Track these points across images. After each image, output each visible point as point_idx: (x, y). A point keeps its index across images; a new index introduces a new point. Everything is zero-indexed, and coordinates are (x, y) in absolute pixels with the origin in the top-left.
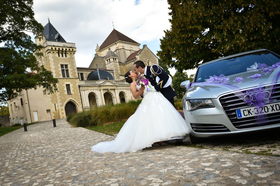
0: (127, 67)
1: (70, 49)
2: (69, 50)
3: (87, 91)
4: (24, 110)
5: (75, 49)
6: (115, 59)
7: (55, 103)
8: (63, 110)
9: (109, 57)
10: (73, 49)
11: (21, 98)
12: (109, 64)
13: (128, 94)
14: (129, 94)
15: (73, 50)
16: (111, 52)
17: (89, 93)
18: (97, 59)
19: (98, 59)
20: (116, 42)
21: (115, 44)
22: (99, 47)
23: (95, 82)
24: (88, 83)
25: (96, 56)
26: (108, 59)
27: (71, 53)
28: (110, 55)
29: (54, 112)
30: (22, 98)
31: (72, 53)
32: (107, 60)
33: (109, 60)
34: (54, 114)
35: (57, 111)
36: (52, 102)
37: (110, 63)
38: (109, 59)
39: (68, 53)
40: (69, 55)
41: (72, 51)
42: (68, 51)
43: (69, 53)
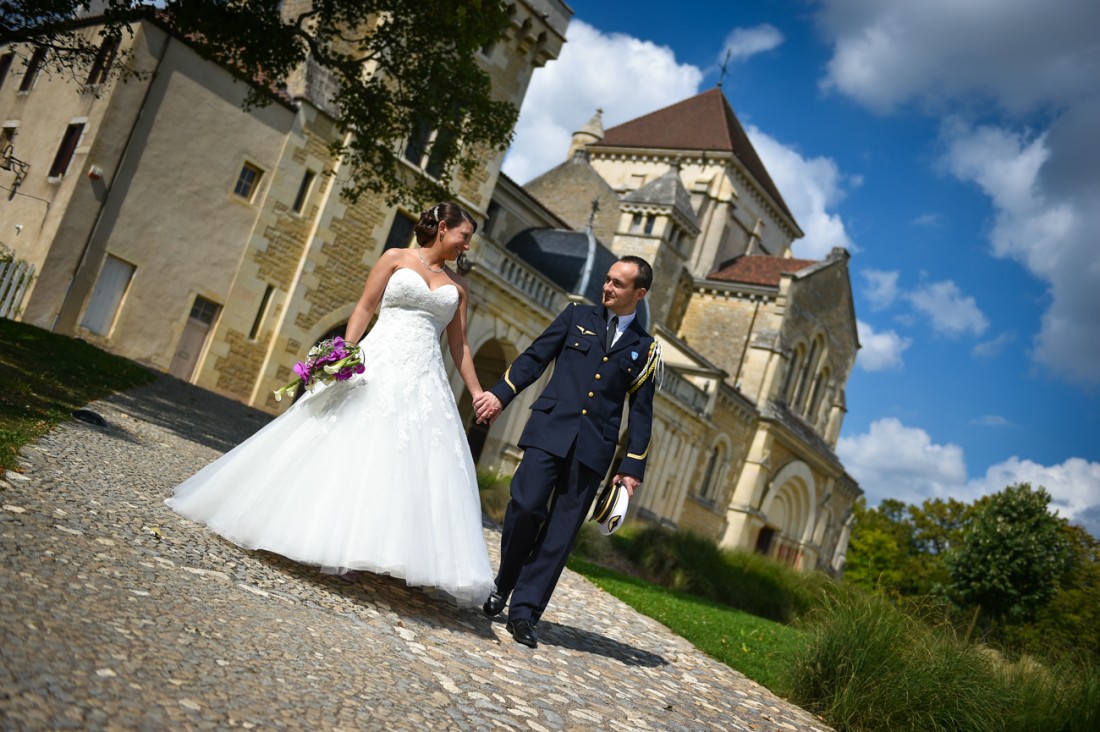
0: (705, 306)
1: (535, 22)
2: (527, 24)
3: (489, 319)
4: (49, 206)
5: (556, 39)
6: (677, 233)
7: (274, 282)
8: (294, 353)
9: (656, 203)
10: (550, 35)
11: (75, 121)
12: (637, 239)
13: (663, 453)
14: (665, 461)
15: (542, 37)
16: (680, 185)
17: (490, 336)
18: (572, 180)
19: (580, 180)
20: (709, 153)
21: (700, 161)
22: (601, 127)
23: (550, 292)
24: (514, 275)
25: (576, 161)
26: (645, 212)
27: (525, 46)
28: (670, 198)
29: (238, 336)
30: (82, 126)
31: (528, 58)
32: (637, 217)
33: (644, 220)
34: (231, 351)
35: (255, 341)
36: (257, 266)
37: (647, 242)
38: (651, 218)
39: (507, 39)
40: (506, 53)
41: (535, 38)
42: (514, 26)
43: (513, 45)
